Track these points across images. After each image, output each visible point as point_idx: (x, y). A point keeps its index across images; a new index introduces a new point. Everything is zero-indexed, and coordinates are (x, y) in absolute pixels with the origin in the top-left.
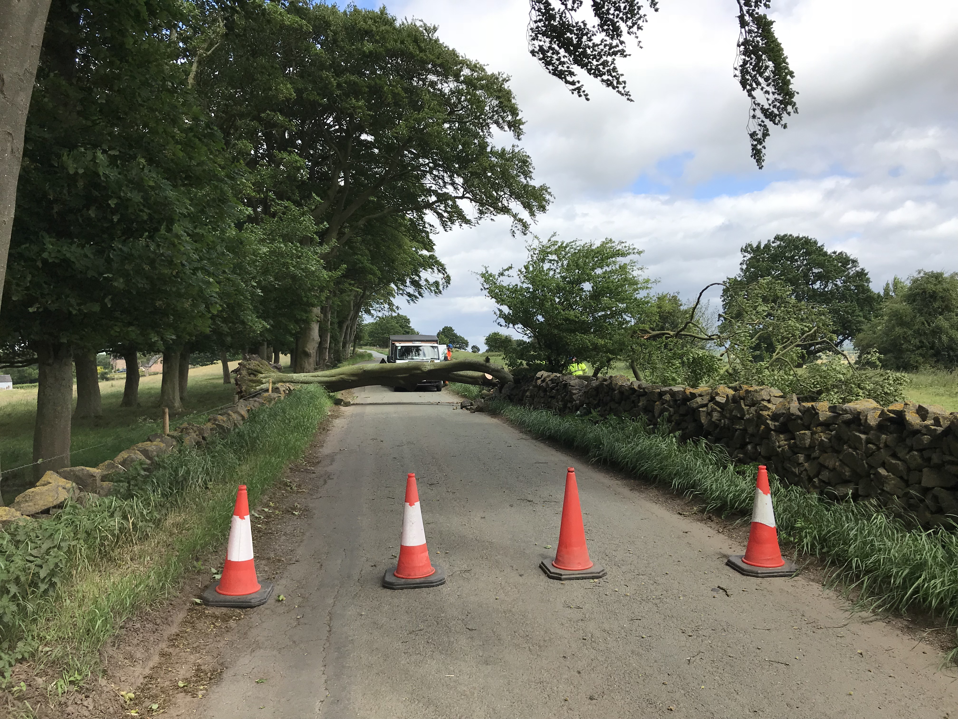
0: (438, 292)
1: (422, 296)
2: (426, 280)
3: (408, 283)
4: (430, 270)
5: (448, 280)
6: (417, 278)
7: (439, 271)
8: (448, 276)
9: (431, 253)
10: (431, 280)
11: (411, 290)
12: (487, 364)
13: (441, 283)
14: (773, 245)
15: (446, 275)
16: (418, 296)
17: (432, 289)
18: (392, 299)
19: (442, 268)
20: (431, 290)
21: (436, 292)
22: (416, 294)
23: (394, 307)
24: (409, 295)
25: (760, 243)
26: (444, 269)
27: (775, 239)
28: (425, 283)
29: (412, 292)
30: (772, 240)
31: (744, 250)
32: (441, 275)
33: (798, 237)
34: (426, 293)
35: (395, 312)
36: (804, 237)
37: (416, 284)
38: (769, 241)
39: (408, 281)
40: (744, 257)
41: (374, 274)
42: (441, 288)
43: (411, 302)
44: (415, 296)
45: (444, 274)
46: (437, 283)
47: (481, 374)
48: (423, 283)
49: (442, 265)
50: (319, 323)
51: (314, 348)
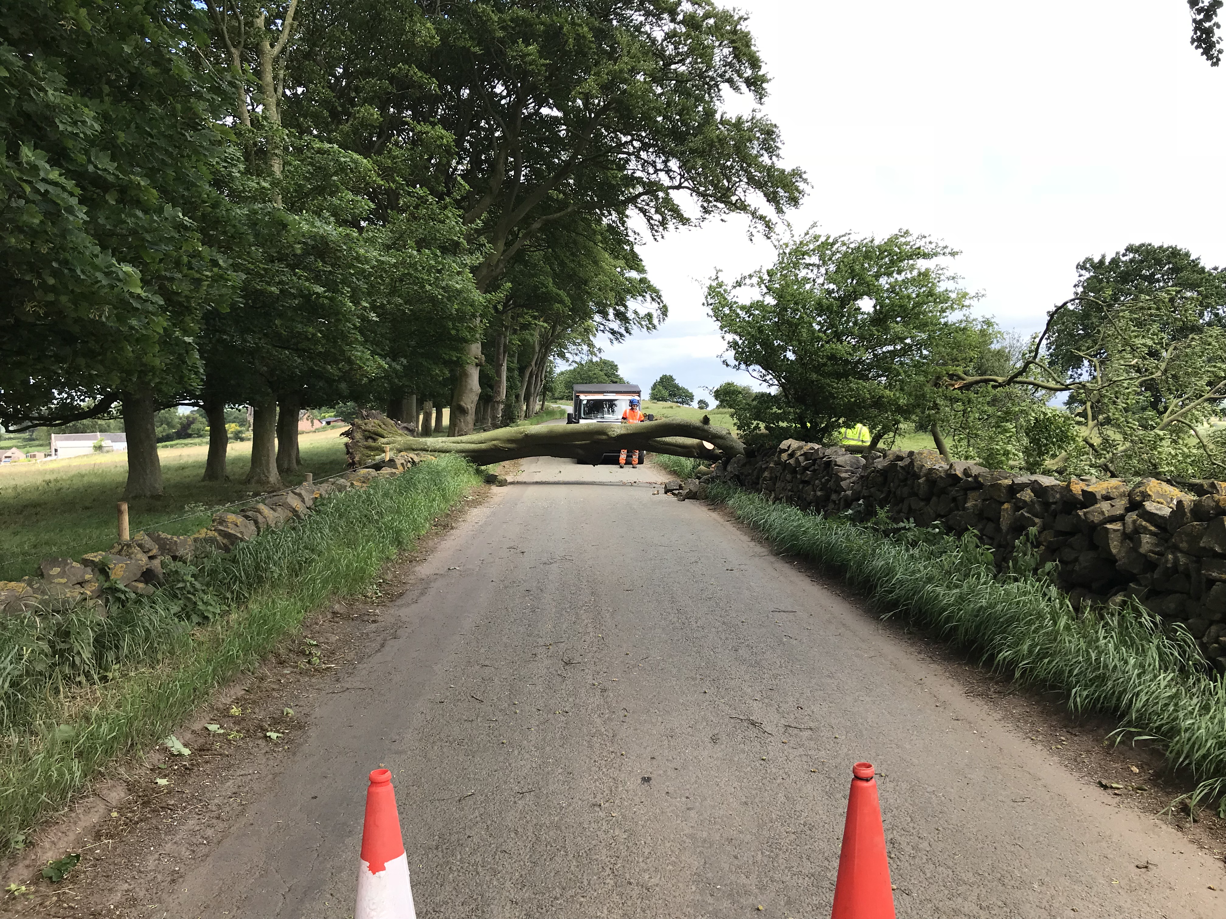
0: (651, 327)
1: (630, 334)
2: (636, 312)
3: (611, 316)
4: (640, 298)
5: (664, 311)
6: (622, 309)
7: (653, 299)
8: (665, 306)
9: (642, 276)
10: (642, 312)
11: (615, 325)
12: (706, 427)
13: (655, 314)
14: (1124, 259)
15: (661, 305)
16: (624, 332)
17: (643, 323)
18: (591, 338)
19: (656, 296)
20: (641, 325)
21: (648, 328)
22: (622, 331)
23: (595, 350)
24: (613, 332)
25: (1104, 257)
26: (660, 297)
27: (1127, 250)
28: (633, 316)
29: (616, 328)
30: (1123, 251)
31: (1082, 267)
32: (655, 305)
33: (1161, 248)
34: (635, 329)
35: (596, 355)
36: (1171, 247)
37: (621, 316)
38: (1117, 253)
39: (611, 311)
40: (1080, 276)
41: (562, 302)
42: (655, 321)
43: (614, 341)
44: (619, 333)
45: (659, 303)
46: (649, 316)
47: (698, 441)
48: (630, 315)
49: (656, 291)
50: (479, 367)
51: (472, 401)
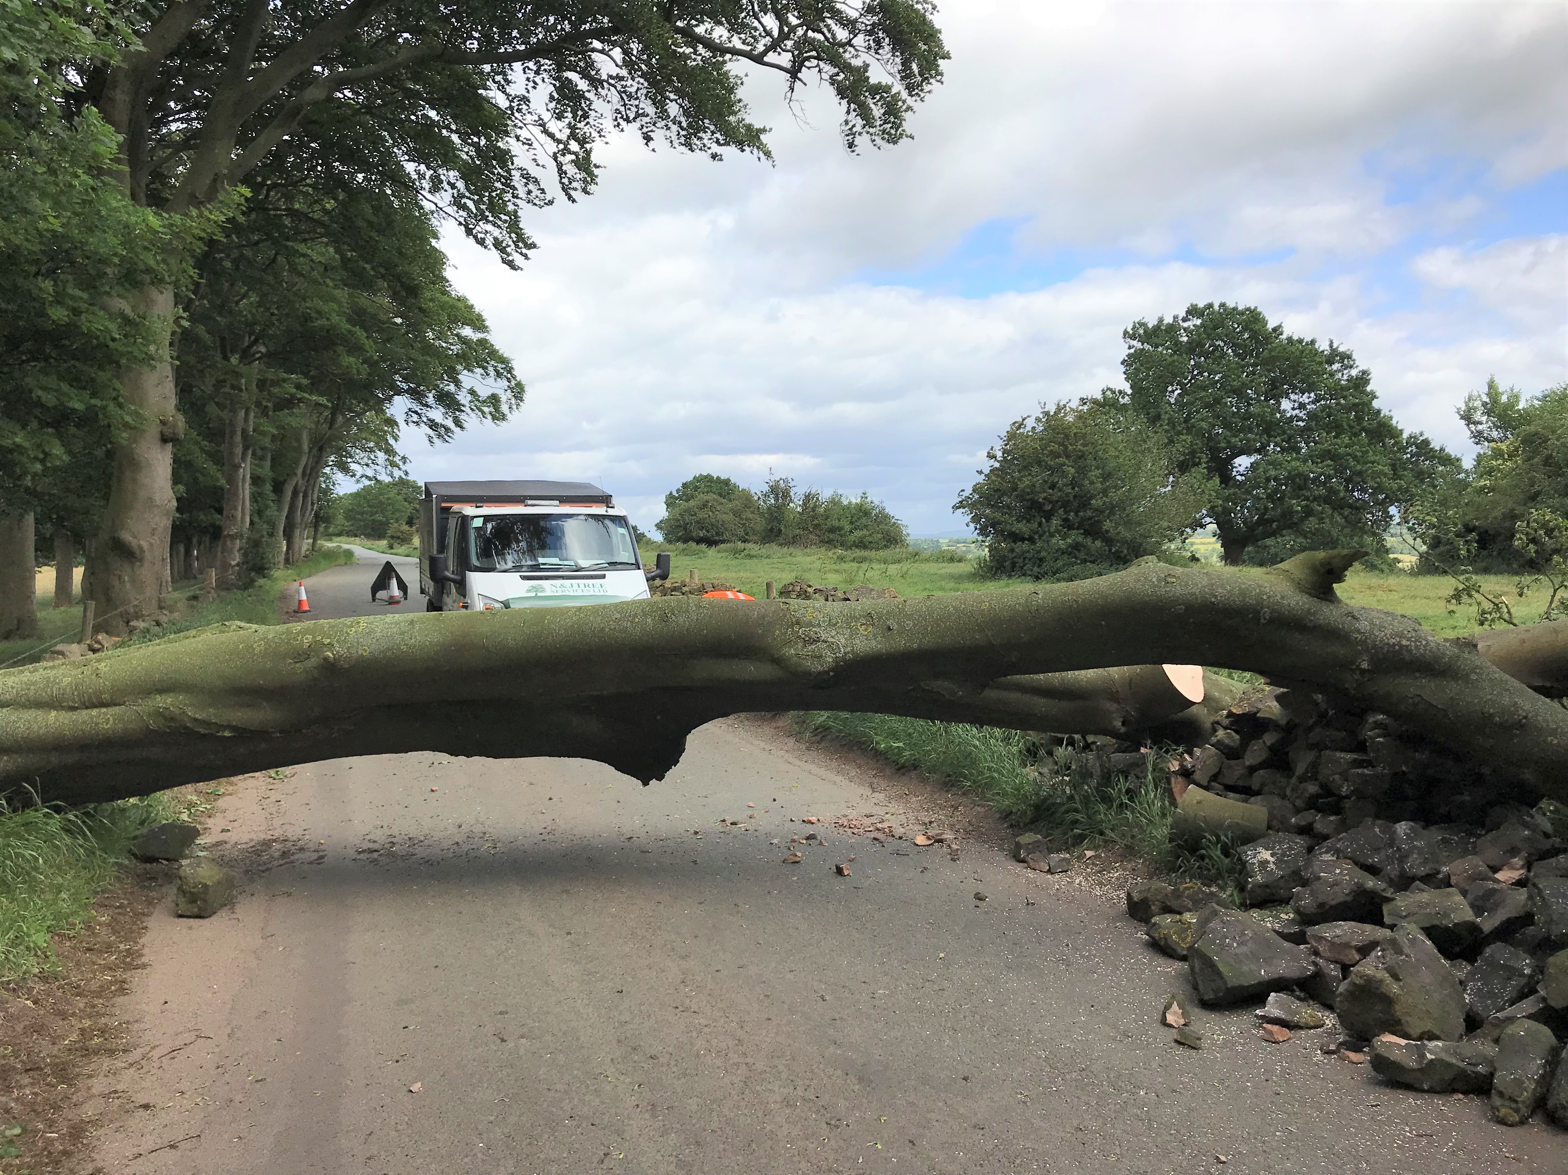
0: (498, 416)
2: (472, 392)
3: (430, 400)
4: (479, 371)
5: (518, 391)
6: (452, 388)
7: (498, 375)
8: (519, 385)
10: (484, 392)
11: (437, 414)
13: (503, 398)
14: (1186, 325)
15: (513, 383)
16: (453, 427)
17: (486, 409)
18: (391, 441)
19: (505, 368)
20: (483, 413)
21: (494, 418)
23: (397, 459)
24: (434, 425)
25: (1161, 320)
26: (510, 370)
27: (1189, 312)
29: (438, 419)
30: (1182, 314)
32: (503, 383)
33: (1235, 309)
36: (1248, 309)
37: (448, 401)
38: (1175, 318)
39: (430, 391)
40: (1130, 348)
43: (436, 440)
44: (444, 427)
45: (509, 380)
46: (494, 400)
48: (463, 398)
49: (503, 360)
50: (170, 446)
51: (154, 529)
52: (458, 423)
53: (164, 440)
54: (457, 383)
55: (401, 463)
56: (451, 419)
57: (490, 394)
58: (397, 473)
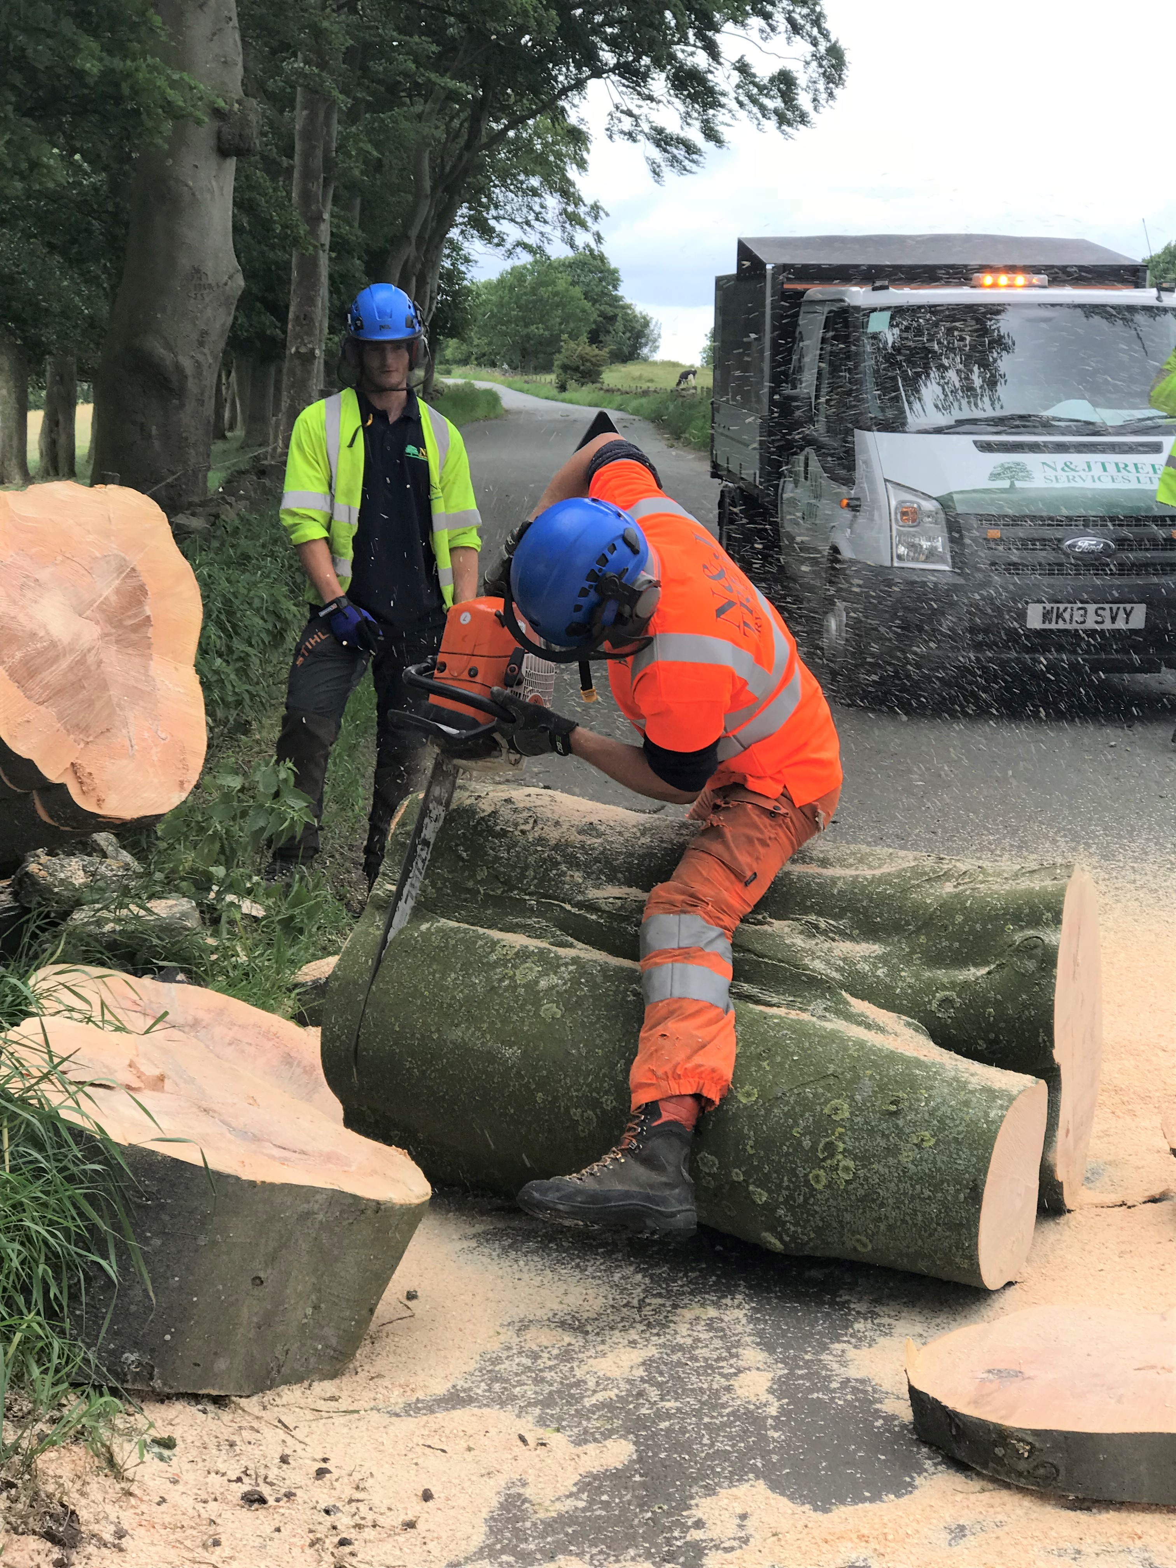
0: (792, 117)
1: (719, 142)
2: (742, 68)
3: (660, 84)
4: (756, 22)
5: (833, 64)
6: (701, 60)
8: (835, 50)
11: (671, 115)
50: (231, 164)
51: (204, 333)
52: (710, 134)
53: (223, 151)
54: (712, 50)
55: (589, 221)
56: (697, 124)
57: (775, 70)
58: (582, 238)
